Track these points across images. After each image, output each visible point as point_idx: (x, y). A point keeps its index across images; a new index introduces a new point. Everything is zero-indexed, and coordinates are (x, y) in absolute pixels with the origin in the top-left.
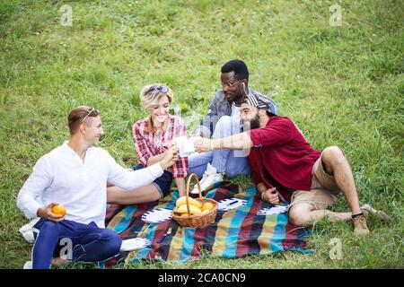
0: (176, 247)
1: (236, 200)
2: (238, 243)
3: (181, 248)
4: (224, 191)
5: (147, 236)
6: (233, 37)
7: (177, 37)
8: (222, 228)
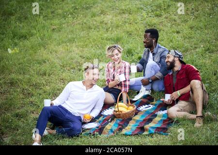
0: (108, 128)
1: (150, 105)
2: (137, 128)
3: (110, 128)
4: (145, 100)
5: (99, 122)
6: (194, 19)
7: (167, 18)
8: (134, 120)
